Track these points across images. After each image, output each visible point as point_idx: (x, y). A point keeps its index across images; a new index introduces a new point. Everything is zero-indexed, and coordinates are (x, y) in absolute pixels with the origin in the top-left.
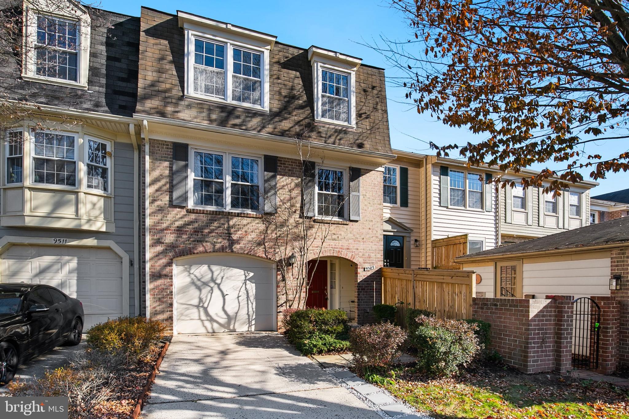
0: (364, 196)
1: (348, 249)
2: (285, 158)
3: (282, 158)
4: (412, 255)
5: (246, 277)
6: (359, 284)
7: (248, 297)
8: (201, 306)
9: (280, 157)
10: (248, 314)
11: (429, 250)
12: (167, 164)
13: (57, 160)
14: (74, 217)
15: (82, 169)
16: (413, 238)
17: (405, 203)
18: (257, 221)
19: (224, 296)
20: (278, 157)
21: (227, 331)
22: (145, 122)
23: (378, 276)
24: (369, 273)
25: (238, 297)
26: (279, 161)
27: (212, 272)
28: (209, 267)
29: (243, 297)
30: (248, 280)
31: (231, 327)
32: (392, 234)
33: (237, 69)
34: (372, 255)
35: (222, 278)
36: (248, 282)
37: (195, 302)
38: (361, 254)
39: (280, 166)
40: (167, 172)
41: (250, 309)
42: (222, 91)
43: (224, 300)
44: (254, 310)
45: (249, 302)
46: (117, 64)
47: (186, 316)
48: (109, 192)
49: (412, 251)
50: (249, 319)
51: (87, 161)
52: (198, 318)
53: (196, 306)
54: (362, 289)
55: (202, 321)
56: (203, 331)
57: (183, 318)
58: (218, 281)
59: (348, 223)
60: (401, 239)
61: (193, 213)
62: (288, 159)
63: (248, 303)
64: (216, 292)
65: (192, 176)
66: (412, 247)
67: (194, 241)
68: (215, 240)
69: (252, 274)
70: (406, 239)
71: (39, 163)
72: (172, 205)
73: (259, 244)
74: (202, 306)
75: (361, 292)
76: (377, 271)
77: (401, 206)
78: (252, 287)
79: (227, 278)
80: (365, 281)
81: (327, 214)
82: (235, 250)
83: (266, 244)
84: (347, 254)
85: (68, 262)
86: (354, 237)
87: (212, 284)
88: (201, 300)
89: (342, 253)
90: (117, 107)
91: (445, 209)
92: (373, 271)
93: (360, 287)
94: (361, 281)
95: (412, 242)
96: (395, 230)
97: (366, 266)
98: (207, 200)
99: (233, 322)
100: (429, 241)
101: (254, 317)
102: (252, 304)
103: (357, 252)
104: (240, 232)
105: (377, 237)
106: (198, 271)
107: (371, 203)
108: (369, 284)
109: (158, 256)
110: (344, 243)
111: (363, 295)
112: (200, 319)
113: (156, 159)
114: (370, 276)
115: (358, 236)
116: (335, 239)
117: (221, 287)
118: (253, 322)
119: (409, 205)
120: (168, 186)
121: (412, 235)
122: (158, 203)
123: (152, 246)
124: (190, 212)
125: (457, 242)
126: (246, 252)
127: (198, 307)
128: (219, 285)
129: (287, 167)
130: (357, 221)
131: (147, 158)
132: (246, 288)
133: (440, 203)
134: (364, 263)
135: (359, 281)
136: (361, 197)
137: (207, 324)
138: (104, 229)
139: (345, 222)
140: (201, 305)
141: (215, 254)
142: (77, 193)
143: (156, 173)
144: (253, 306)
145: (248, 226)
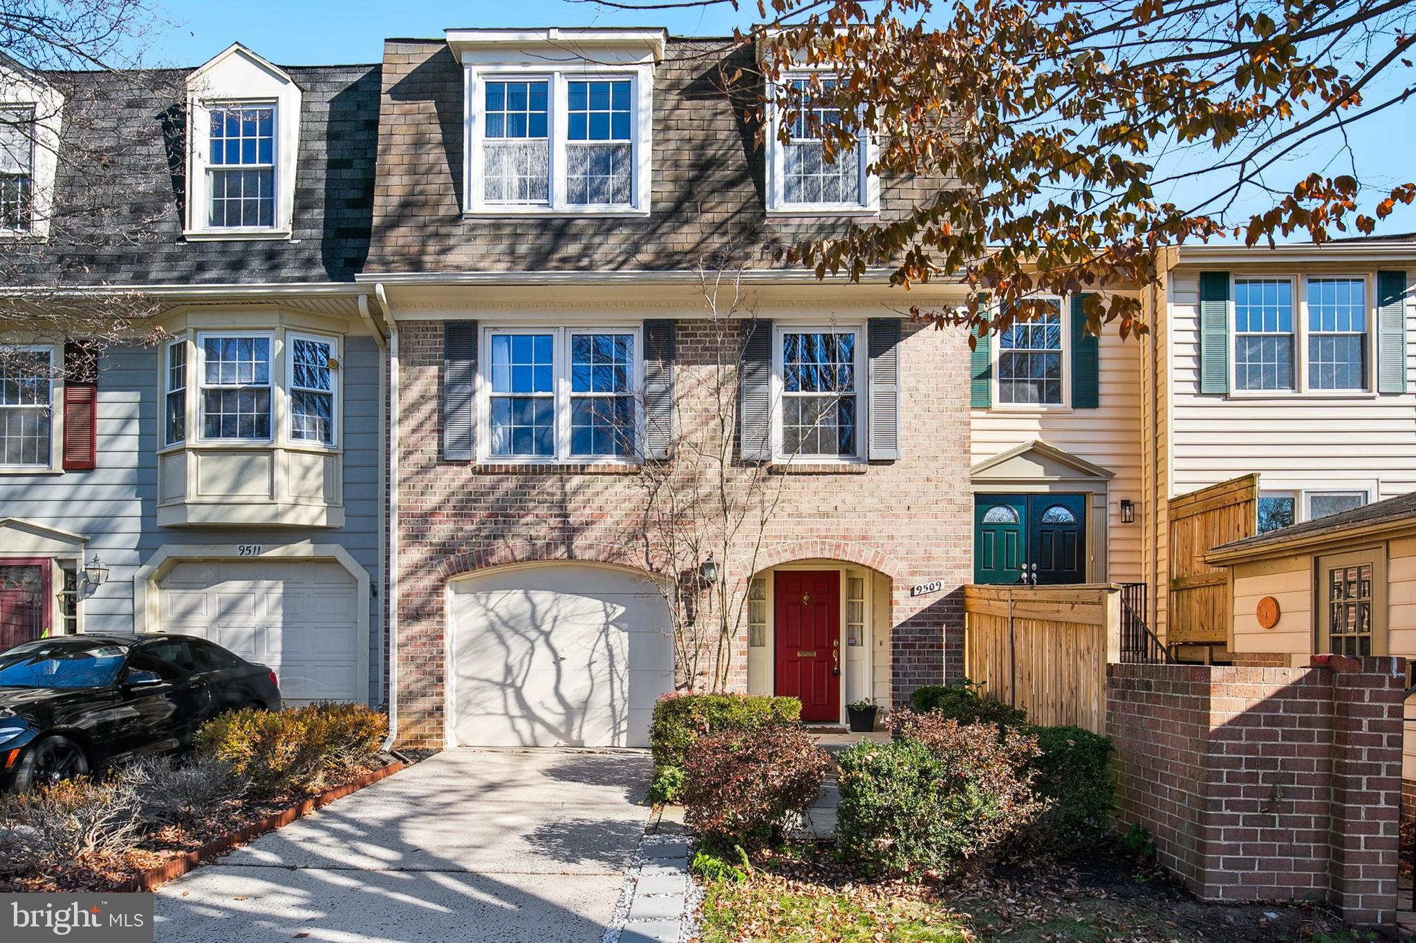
0: (912, 391)
1: (864, 538)
2: (695, 321)
3: (689, 321)
4: (1112, 546)
5: (607, 616)
6: (895, 631)
7: (612, 665)
8: (509, 683)
9: (683, 321)
10: (612, 706)
11: (1163, 529)
12: (433, 370)
13: (241, 390)
14: (266, 499)
15: (282, 402)
16: (1115, 498)
17: (1087, 396)
18: (626, 481)
19: (558, 661)
20: (676, 321)
21: (562, 743)
22: (380, 289)
23: (955, 610)
24: (927, 602)
25: (590, 665)
26: (681, 329)
27: (534, 606)
28: (526, 593)
29: (601, 667)
30: (612, 623)
31: (574, 735)
32: (1045, 489)
33: (576, 130)
34: (937, 552)
35: (555, 620)
36: (612, 628)
37: (497, 673)
38: (902, 551)
39: (682, 342)
40: (434, 388)
41: (617, 694)
42: (541, 188)
43: (559, 671)
44: (626, 695)
45: (615, 676)
46: (346, 174)
47: (478, 705)
48: (335, 442)
49: (1112, 534)
50: (614, 715)
51: (290, 382)
52: (502, 711)
53: (497, 684)
54: (905, 646)
55: (512, 718)
56: (513, 741)
57: (471, 709)
58: (546, 627)
59: (862, 468)
60: (1077, 502)
61: (487, 473)
62: (702, 321)
63: (611, 680)
64: (542, 651)
65: (484, 391)
66: (1112, 522)
67: (487, 537)
68: (533, 532)
69: (621, 610)
70: (1092, 502)
71: (213, 397)
72: (443, 459)
73: (634, 536)
74: (512, 685)
75: (902, 653)
76: (951, 595)
77: (1073, 407)
78: (620, 640)
79: (565, 618)
80: (913, 624)
81: (811, 449)
82: (577, 553)
83: (649, 535)
84: (860, 551)
85: (269, 591)
86: (880, 506)
87: (533, 634)
88: (508, 670)
89: (849, 549)
90: (341, 263)
91: (1218, 401)
92: (941, 596)
93: (898, 639)
94: (903, 624)
95: (1114, 509)
96: (1056, 478)
97: (918, 581)
98: (518, 441)
99: (577, 723)
100: (1163, 505)
101: (625, 714)
102: (622, 681)
103: (890, 545)
104: (587, 511)
105: (951, 501)
106: (504, 603)
107: (934, 407)
108: (927, 631)
109: (413, 572)
110: (855, 524)
111: (910, 661)
112: (506, 714)
113: (413, 364)
114: (930, 609)
115: (893, 502)
116: (825, 515)
117: (554, 640)
118: (624, 726)
119: (1103, 401)
120: (435, 418)
121: (1111, 486)
122: (417, 457)
123: (402, 551)
124: (480, 473)
125: (1229, 499)
126: (601, 558)
127: (502, 686)
128: (547, 635)
129: (699, 342)
130: (890, 462)
131: (395, 361)
132: (608, 645)
133: (1199, 384)
134: (912, 573)
135: (896, 623)
136: (903, 397)
137: (522, 725)
138: (322, 522)
139: (855, 468)
140: (509, 681)
141: (532, 564)
142: (270, 451)
143: (413, 394)
144: (622, 687)
145: (607, 494)
